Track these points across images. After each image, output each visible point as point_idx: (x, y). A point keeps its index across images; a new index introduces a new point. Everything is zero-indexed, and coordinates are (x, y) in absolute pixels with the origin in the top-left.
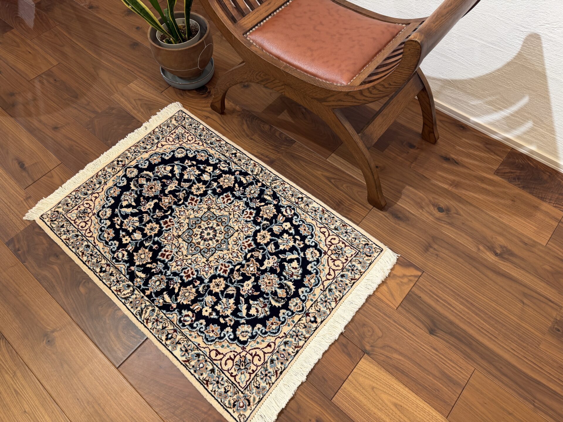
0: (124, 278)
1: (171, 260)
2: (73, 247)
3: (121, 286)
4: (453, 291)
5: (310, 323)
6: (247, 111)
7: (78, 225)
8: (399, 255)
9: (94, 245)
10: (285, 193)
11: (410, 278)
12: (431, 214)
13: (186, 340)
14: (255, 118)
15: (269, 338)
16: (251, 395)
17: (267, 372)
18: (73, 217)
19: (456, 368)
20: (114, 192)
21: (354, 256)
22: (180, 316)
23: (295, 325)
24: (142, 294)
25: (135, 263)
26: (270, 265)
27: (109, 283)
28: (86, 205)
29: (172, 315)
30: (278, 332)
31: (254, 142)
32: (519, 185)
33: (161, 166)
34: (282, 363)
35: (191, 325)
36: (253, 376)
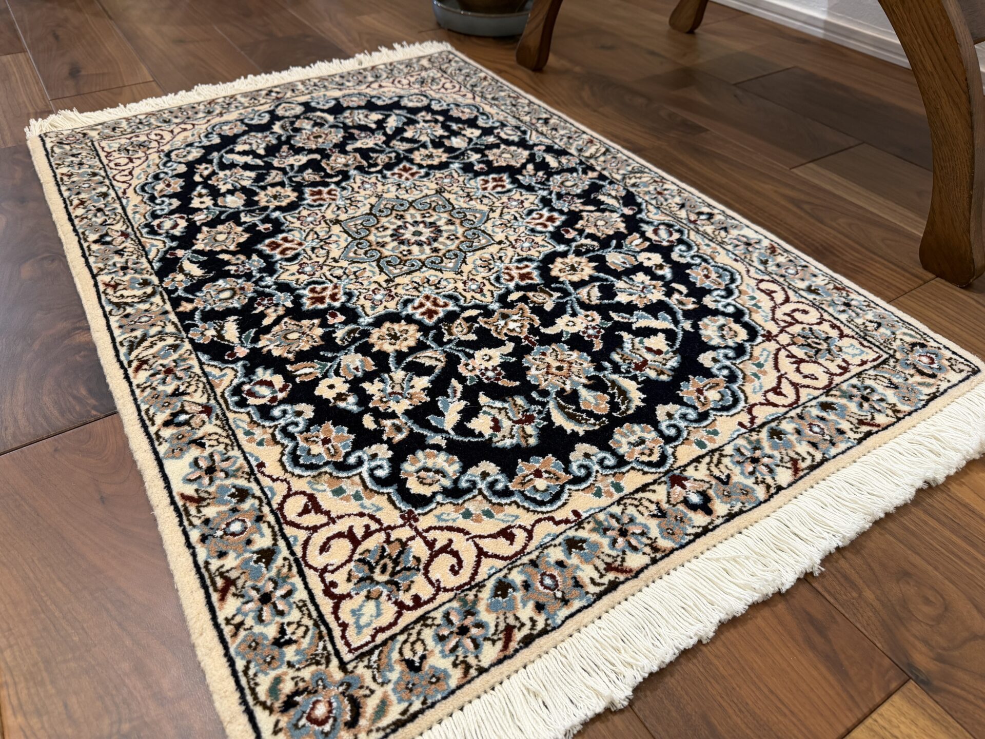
0: (145, 265)
1: (290, 260)
2: (69, 190)
3: (126, 278)
5: (681, 507)
7: (111, 161)
9: (121, 195)
10: (661, 199)
13: (227, 441)
15: (513, 510)
16: (373, 686)
17: (469, 621)
18: (111, 148)
20: (231, 129)
21: (870, 364)
22: (243, 380)
23: (622, 499)
24: (168, 307)
25: (194, 245)
26: (574, 329)
27: (101, 265)
28: (153, 136)
29: (221, 370)
30: (551, 502)
33: (361, 111)
34: (540, 607)
35: (265, 411)
36: (409, 617)
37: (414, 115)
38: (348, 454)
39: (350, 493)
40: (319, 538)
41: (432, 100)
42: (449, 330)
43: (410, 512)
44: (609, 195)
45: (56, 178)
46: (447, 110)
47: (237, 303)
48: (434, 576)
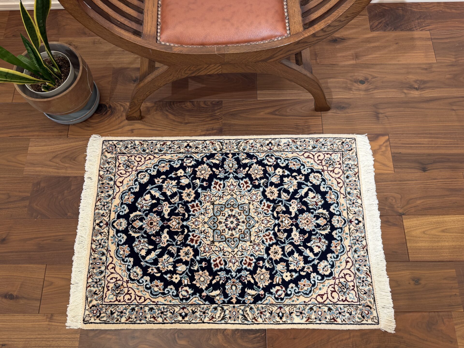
0: (205, 306)
1: (226, 264)
2: (140, 320)
3: (210, 314)
4: (414, 134)
5: (357, 226)
6: (159, 101)
7: (124, 301)
8: (366, 134)
9: (155, 303)
10: (255, 148)
11: (384, 145)
12: (360, 90)
13: (293, 307)
14: (172, 104)
15: (342, 257)
16: (366, 301)
17: (362, 279)
18: (112, 299)
19: (453, 181)
20: (124, 251)
22: (273, 296)
23: (350, 235)
24: (232, 305)
25: (202, 289)
26: (296, 209)
27: (198, 319)
28: (112, 281)
29: (267, 300)
31: (191, 124)
32: (391, 29)
33: (140, 200)
34: (365, 266)
35: (287, 295)
36: (356, 289)
37: (155, 184)
38: (311, 282)
39: (322, 287)
40: (330, 298)
41: (146, 171)
42: (280, 238)
43: (333, 277)
44: (243, 159)
45: (128, 323)
46: (158, 171)
47: (240, 286)
48: (350, 280)
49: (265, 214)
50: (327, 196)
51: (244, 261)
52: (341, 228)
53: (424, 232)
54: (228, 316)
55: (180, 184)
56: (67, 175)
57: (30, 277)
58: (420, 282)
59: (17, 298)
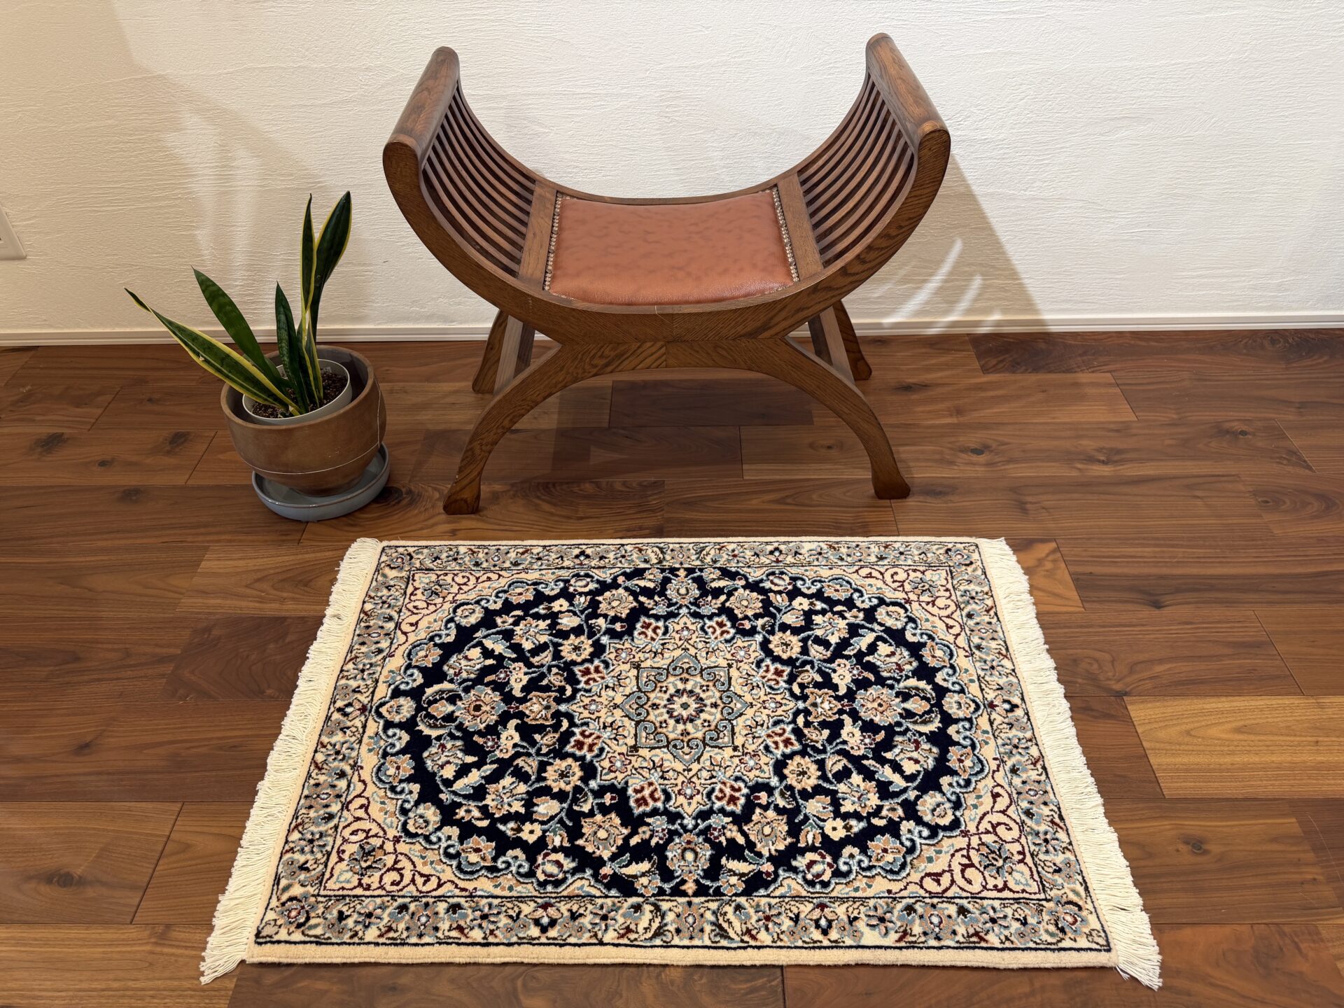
0: (609, 901)
1: (668, 797)
2: (420, 936)
4: (1116, 539)
5: (1010, 715)
6: (522, 482)
7: (382, 887)
8: (1002, 539)
9: (467, 894)
10: (742, 559)
12: (974, 464)
13: (858, 904)
15: (980, 785)
16: (1063, 891)
17: (1042, 836)
18: (348, 882)
20: (398, 768)
21: (949, 578)
22: (800, 876)
23: (994, 735)
24: (682, 900)
25: (600, 857)
26: (848, 679)
27: (588, 935)
28: (354, 838)
29: (782, 885)
30: (983, 765)
32: (1026, 370)
33: (454, 659)
34: (1045, 804)
35: (837, 873)
36: (1029, 860)
37: (496, 626)
38: (902, 843)
39: (933, 854)
40: (960, 881)
41: (478, 602)
42: (812, 741)
44: (714, 580)
45: (383, 944)
46: (507, 602)
47: (706, 852)
48: (1008, 839)
49: (771, 687)
50: (925, 652)
51: (717, 793)
52: (970, 720)
53: (1188, 733)
54: (672, 928)
55: (558, 627)
56: (284, 614)
57: (131, 833)
58: (1205, 847)
59: (81, 882)
